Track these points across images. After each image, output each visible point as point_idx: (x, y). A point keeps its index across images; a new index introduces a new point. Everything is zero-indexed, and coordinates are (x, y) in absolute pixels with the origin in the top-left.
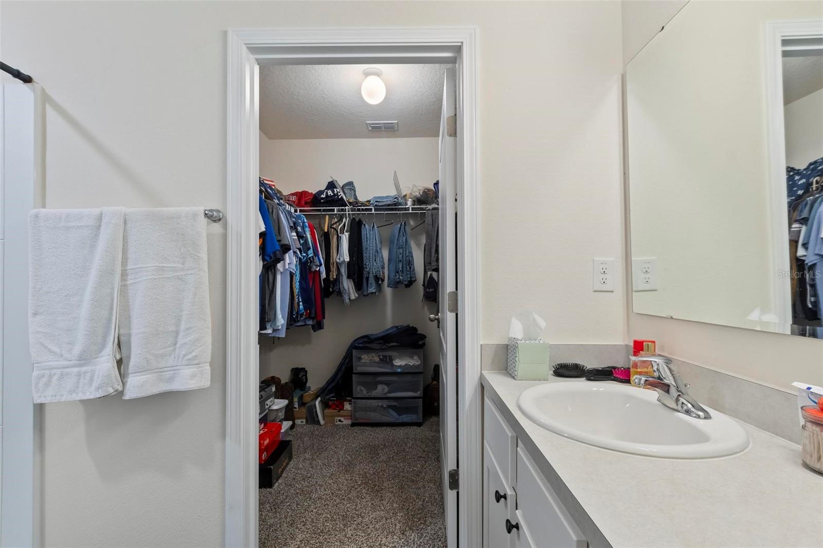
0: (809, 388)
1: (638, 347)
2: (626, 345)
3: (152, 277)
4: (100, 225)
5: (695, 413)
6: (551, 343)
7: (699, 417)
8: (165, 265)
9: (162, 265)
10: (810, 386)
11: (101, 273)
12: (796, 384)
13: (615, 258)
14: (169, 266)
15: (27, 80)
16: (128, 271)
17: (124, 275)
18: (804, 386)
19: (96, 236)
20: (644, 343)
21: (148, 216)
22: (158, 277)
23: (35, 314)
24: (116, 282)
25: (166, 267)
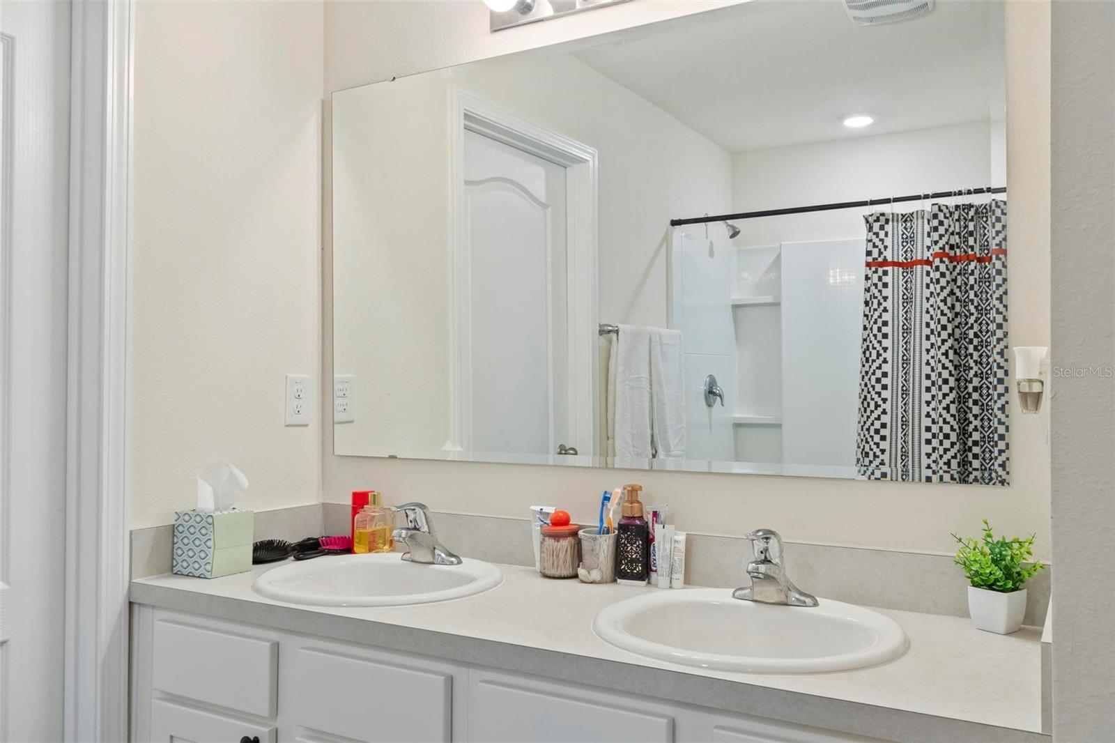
0: (542, 509)
1: (360, 500)
2: (323, 504)
5: (448, 561)
6: (256, 511)
7: (452, 563)
10: (542, 507)
12: (532, 507)
13: (309, 374)
18: (538, 508)
20: (370, 494)
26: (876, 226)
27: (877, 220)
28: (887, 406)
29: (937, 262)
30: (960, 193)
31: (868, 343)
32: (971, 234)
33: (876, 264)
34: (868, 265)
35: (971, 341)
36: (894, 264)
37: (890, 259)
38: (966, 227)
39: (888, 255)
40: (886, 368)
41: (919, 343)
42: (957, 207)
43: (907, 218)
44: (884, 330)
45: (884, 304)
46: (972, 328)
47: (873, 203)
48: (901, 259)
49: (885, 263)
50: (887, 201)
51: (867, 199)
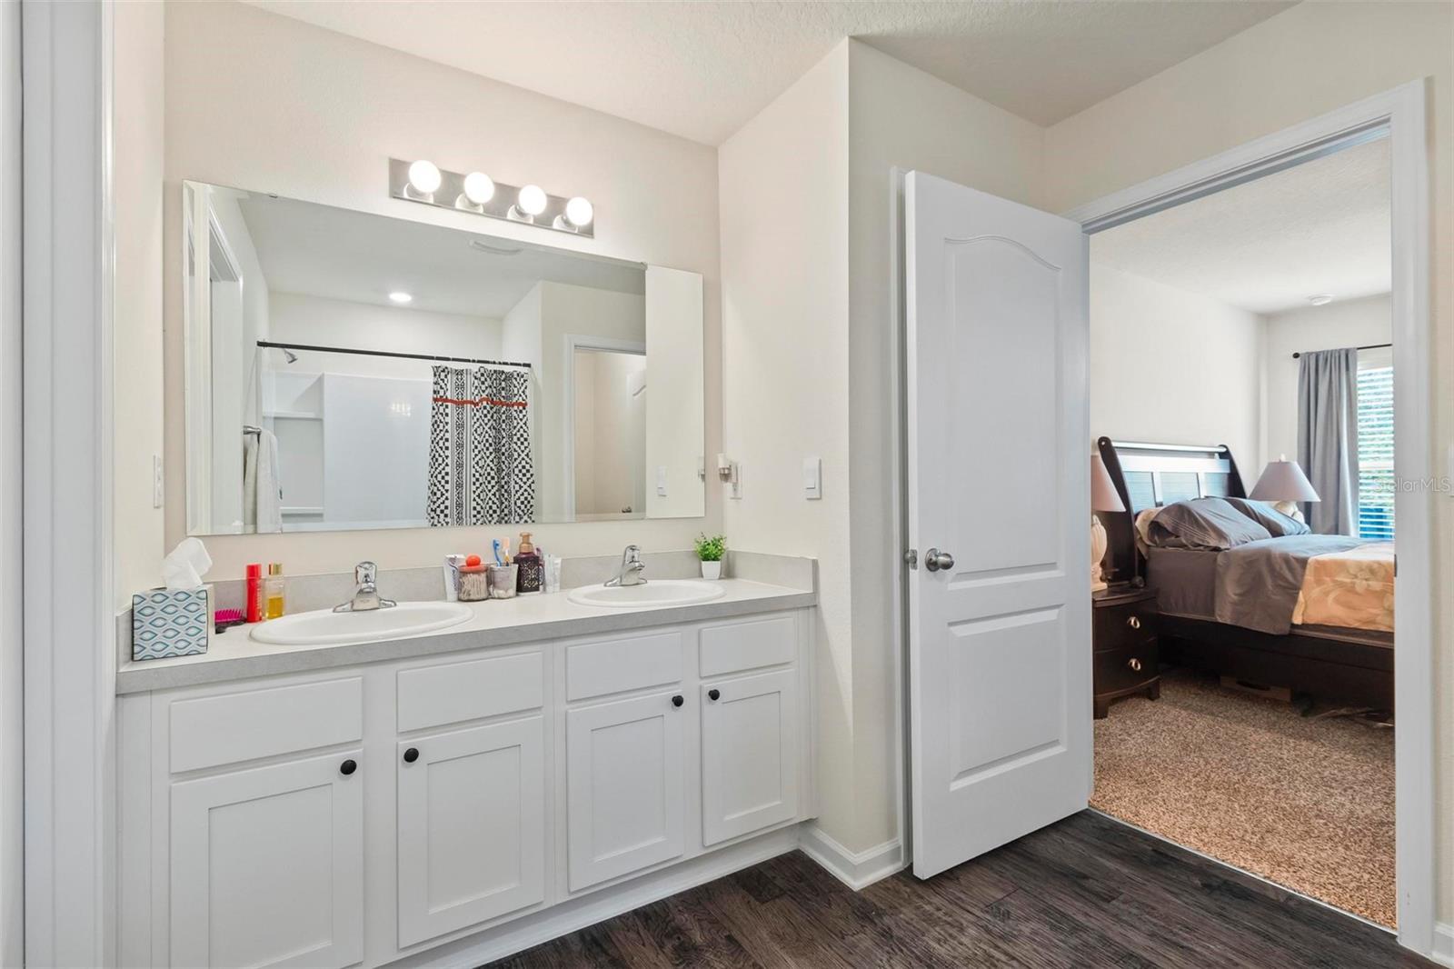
26: (443, 375)
27: (443, 371)
28: (448, 495)
29: (485, 403)
30: (494, 363)
31: (434, 452)
32: (503, 389)
33: (439, 399)
34: (435, 400)
35: (503, 454)
36: (452, 401)
37: (449, 397)
38: (500, 384)
39: (449, 395)
40: (448, 469)
41: (469, 456)
42: (495, 371)
43: (459, 373)
44: (447, 444)
45: (446, 427)
46: (504, 445)
47: (438, 358)
48: (455, 399)
49: (447, 400)
50: (448, 359)
51: (435, 355)
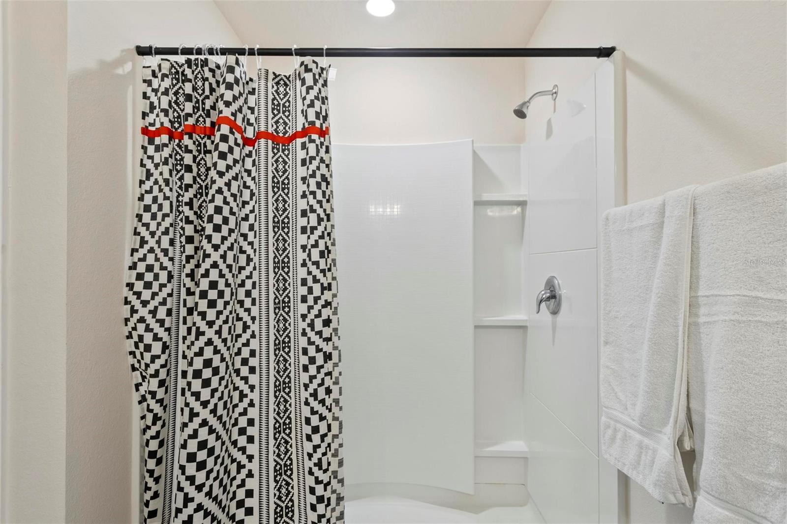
3: (733, 318)
4: (663, 222)
8: (760, 295)
9: (754, 294)
11: (659, 300)
14: (768, 296)
15: (606, 52)
16: (700, 299)
17: (693, 305)
19: (657, 240)
21: (728, 192)
22: (744, 319)
23: (606, 343)
24: (680, 316)
25: (762, 298)
